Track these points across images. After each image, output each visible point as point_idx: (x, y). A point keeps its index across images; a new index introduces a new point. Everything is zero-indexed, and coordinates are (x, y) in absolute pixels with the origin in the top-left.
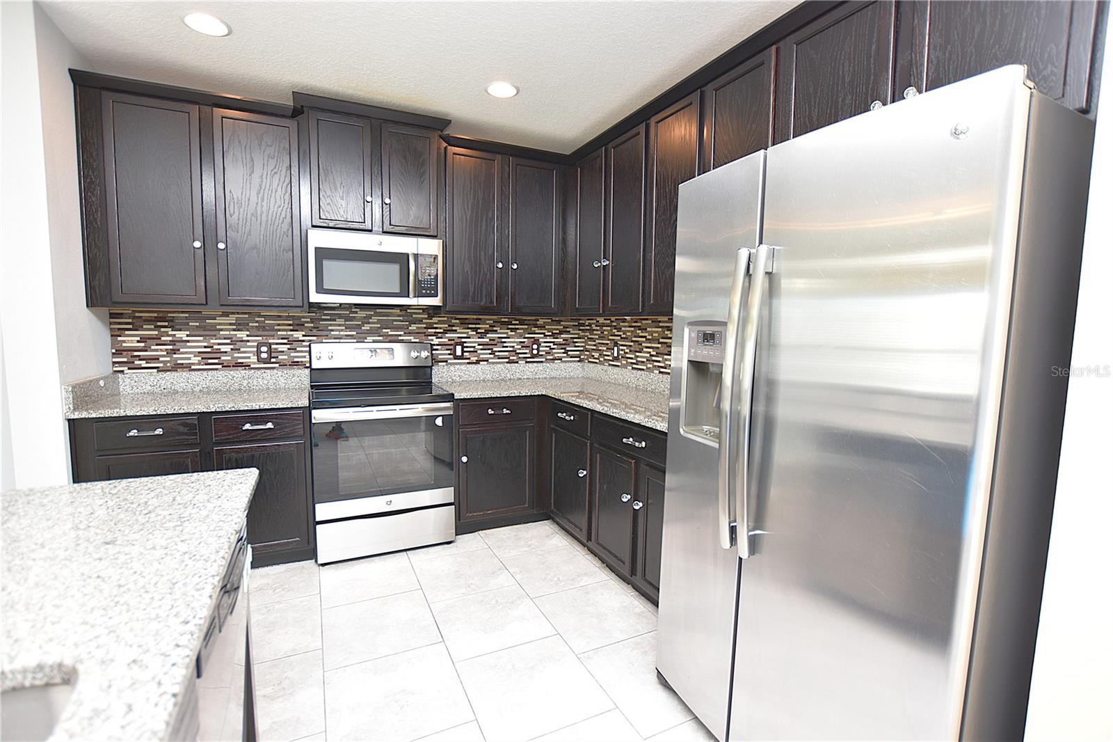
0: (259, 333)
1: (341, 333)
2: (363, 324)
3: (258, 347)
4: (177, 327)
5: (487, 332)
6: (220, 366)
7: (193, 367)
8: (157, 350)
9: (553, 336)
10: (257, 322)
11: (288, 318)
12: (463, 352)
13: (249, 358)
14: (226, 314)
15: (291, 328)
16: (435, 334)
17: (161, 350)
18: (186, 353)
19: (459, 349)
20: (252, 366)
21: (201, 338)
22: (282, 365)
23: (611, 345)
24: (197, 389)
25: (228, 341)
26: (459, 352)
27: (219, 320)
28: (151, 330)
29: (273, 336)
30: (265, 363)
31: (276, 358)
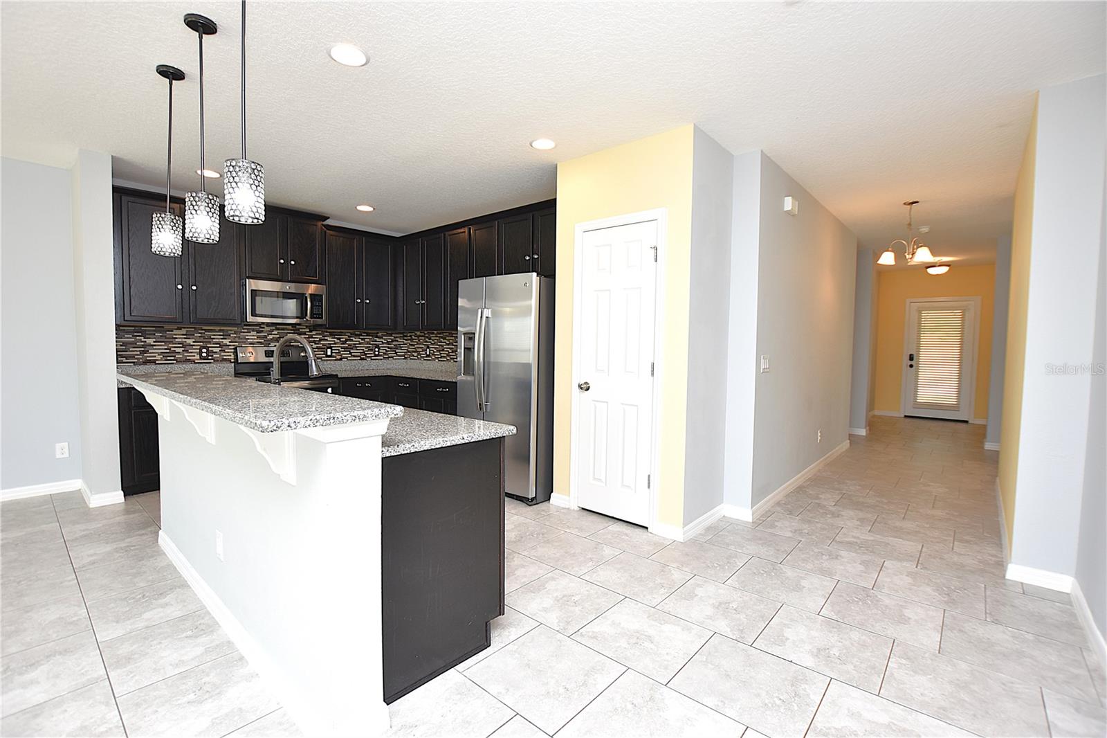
0: (200, 340)
1: (254, 341)
2: (268, 335)
3: (200, 350)
4: (147, 336)
5: (346, 340)
6: (175, 362)
7: (157, 362)
8: (134, 351)
9: (388, 343)
10: (200, 333)
11: (220, 331)
12: (332, 353)
13: (194, 356)
14: (180, 329)
15: (222, 337)
16: (314, 342)
17: (137, 351)
18: (153, 353)
19: (329, 351)
20: (197, 361)
21: (163, 344)
22: (215, 360)
23: (425, 347)
25: (181, 345)
26: (329, 353)
27: (175, 332)
28: (130, 338)
29: (210, 342)
30: (204, 359)
31: (212, 356)
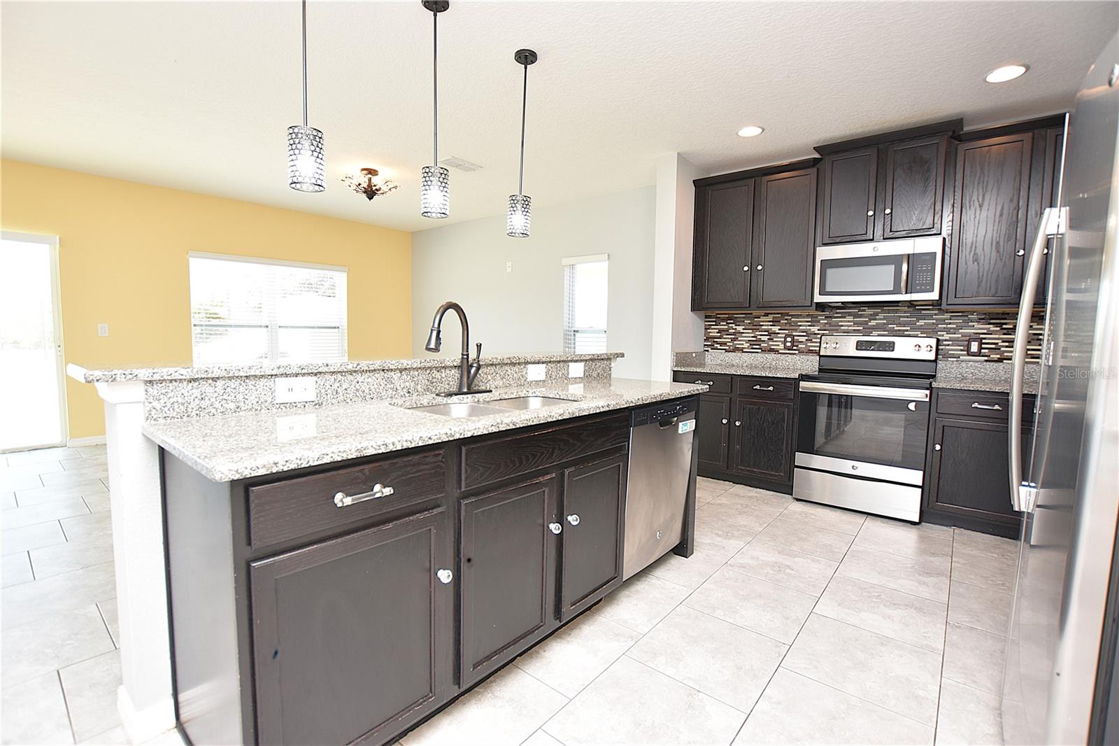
0: (786, 328)
1: (850, 328)
2: (870, 320)
3: (785, 338)
4: (738, 324)
6: (760, 351)
7: (744, 350)
8: (726, 338)
10: (786, 319)
11: (808, 316)
12: (980, 348)
13: (778, 345)
14: (766, 315)
15: (810, 324)
16: (947, 330)
17: (728, 338)
18: (741, 340)
19: (975, 345)
20: (780, 351)
21: (751, 331)
22: (801, 352)
24: (745, 365)
25: (767, 333)
26: (974, 349)
27: (763, 319)
28: (724, 325)
29: (796, 330)
30: (789, 350)
31: (797, 346)
